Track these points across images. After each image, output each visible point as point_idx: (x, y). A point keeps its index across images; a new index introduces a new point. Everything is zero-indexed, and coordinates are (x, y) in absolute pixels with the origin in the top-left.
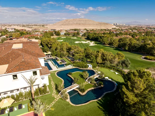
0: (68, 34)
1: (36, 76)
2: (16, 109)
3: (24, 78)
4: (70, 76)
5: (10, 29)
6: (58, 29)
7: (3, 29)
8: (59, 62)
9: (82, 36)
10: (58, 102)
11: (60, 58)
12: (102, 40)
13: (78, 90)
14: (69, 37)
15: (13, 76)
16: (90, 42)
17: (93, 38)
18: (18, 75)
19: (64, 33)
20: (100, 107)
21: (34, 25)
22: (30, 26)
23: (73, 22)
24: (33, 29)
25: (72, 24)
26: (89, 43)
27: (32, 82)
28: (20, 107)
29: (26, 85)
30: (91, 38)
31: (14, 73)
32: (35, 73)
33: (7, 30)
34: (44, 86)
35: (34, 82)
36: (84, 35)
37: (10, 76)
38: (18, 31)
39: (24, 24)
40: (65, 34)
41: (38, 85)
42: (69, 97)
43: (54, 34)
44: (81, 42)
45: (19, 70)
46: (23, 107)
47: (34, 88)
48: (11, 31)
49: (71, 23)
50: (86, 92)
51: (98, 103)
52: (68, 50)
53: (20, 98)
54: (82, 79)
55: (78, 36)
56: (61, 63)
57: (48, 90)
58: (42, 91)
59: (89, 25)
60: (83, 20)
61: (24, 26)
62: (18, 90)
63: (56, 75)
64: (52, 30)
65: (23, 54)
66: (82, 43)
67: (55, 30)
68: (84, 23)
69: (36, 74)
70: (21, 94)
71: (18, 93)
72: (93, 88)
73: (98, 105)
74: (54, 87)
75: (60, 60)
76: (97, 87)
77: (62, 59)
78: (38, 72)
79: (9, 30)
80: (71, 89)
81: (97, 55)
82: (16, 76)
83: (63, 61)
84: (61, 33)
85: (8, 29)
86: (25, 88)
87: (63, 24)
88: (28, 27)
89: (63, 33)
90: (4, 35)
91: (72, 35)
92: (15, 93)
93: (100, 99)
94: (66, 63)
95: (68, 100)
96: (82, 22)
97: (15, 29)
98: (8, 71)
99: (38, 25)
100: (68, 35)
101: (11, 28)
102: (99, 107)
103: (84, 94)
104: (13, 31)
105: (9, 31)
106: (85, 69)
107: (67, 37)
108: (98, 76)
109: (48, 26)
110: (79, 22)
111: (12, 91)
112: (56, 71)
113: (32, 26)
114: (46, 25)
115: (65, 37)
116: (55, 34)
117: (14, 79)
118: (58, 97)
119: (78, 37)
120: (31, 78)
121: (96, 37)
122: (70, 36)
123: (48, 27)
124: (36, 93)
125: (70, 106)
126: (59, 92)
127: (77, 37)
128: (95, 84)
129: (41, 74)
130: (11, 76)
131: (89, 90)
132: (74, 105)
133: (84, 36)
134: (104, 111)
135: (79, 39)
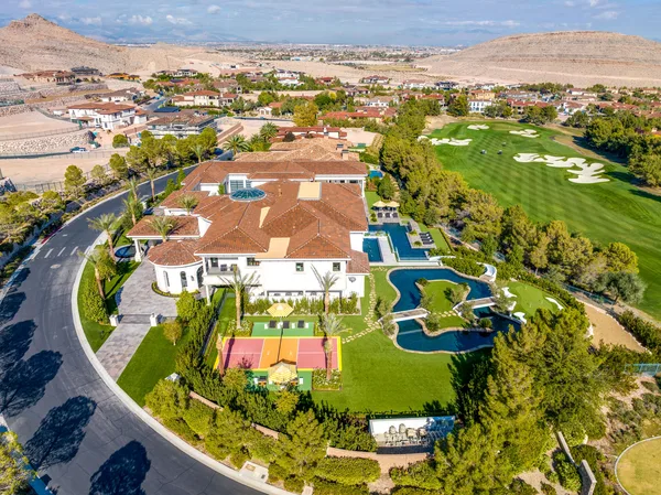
0: (500, 109)
1: (337, 274)
2: (293, 326)
3: (315, 272)
4: (420, 287)
5: (286, 75)
6: (470, 78)
7: (265, 71)
8: (413, 239)
9: (564, 124)
10: (372, 334)
11: (422, 224)
12: (638, 166)
13: (422, 323)
14: (500, 129)
15: (298, 264)
16: (584, 166)
17: (609, 141)
18: (305, 264)
19: (486, 104)
20: (453, 367)
21: (376, 54)
22: (359, 58)
23: (544, 46)
24: (367, 74)
25: (536, 59)
26: (575, 168)
27: (327, 283)
28: (301, 324)
29: (317, 286)
30: (599, 142)
31: (300, 260)
32: (337, 266)
33: (275, 81)
34: (353, 297)
35: (333, 283)
36: (576, 121)
37: (292, 264)
38: (311, 83)
39: (336, 47)
40: (490, 112)
41: (340, 292)
42: (396, 331)
43: (444, 109)
44: (541, 160)
45: (310, 255)
46: (307, 325)
47: (332, 297)
48: (290, 82)
49: (534, 50)
50: (440, 332)
51: (453, 358)
52: (454, 201)
53: (302, 310)
54: (446, 300)
55: (545, 126)
56: (417, 243)
57: (358, 305)
58: (345, 306)
59: (627, 64)
60: (596, 41)
61: (334, 58)
62: (300, 292)
63: (388, 278)
64: (438, 85)
65: (320, 216)
66: (543, 166)
67: (454, 84)
68: (599, 53)
69: (339, 269)
70: (304, 303)
71: (300, 298)
72: (461, 329)
73: (451, 362)
74: (373, 303)
75: (419, 231)
76: (473, 329)
77: (425, 230)
78: (343, 266)
79: (284, 79)
80: (406, 316)
81: (536, 241)
82: (301, 265)
83: (426, 238)
84: (472, 105)
85: (281, 76)
86: (314, 292)
87: (493, 58)
88: (350, 65)
89: (482, 106)
90: (267, 105)
91: (520, 117)
92: (294, 297)
93: (462, 352)
94: (432, 246)
95: (393, 338)
96: (591, 49)
97: (302, 77)
98: (290, 254)
99: (391, 57)
100: (502, 116)
101: (290, 72)
102: (449, 366)
103: (432, 334)
104: (296, 82)
105: (283, 83)
106: (471, 277)
107: (492, 126)
108: (493, 304)
109: (430, 63)
110: (575, 49)
111: (289, 293)
112: (389, 268)
113: (365, 59)
114: (422, 57)
115: (483, 127)
116: (446, 108)
117: (298, 270)
118: (374, 326)
119: (543, 129)
120: (327, 276)
121: (622, 142)
122: (510, 119)
123: (429, 67)
124: (333, 308)
125: (391, 348)
126: (379, 315)
127: (540, 130)
128: (472, 322)
129: (350, 269)
130: (294, 264)
131: (449, 329)
132: (401, 349)
133: (576, 126)
134: (455, 375)
135: (544, 141)
